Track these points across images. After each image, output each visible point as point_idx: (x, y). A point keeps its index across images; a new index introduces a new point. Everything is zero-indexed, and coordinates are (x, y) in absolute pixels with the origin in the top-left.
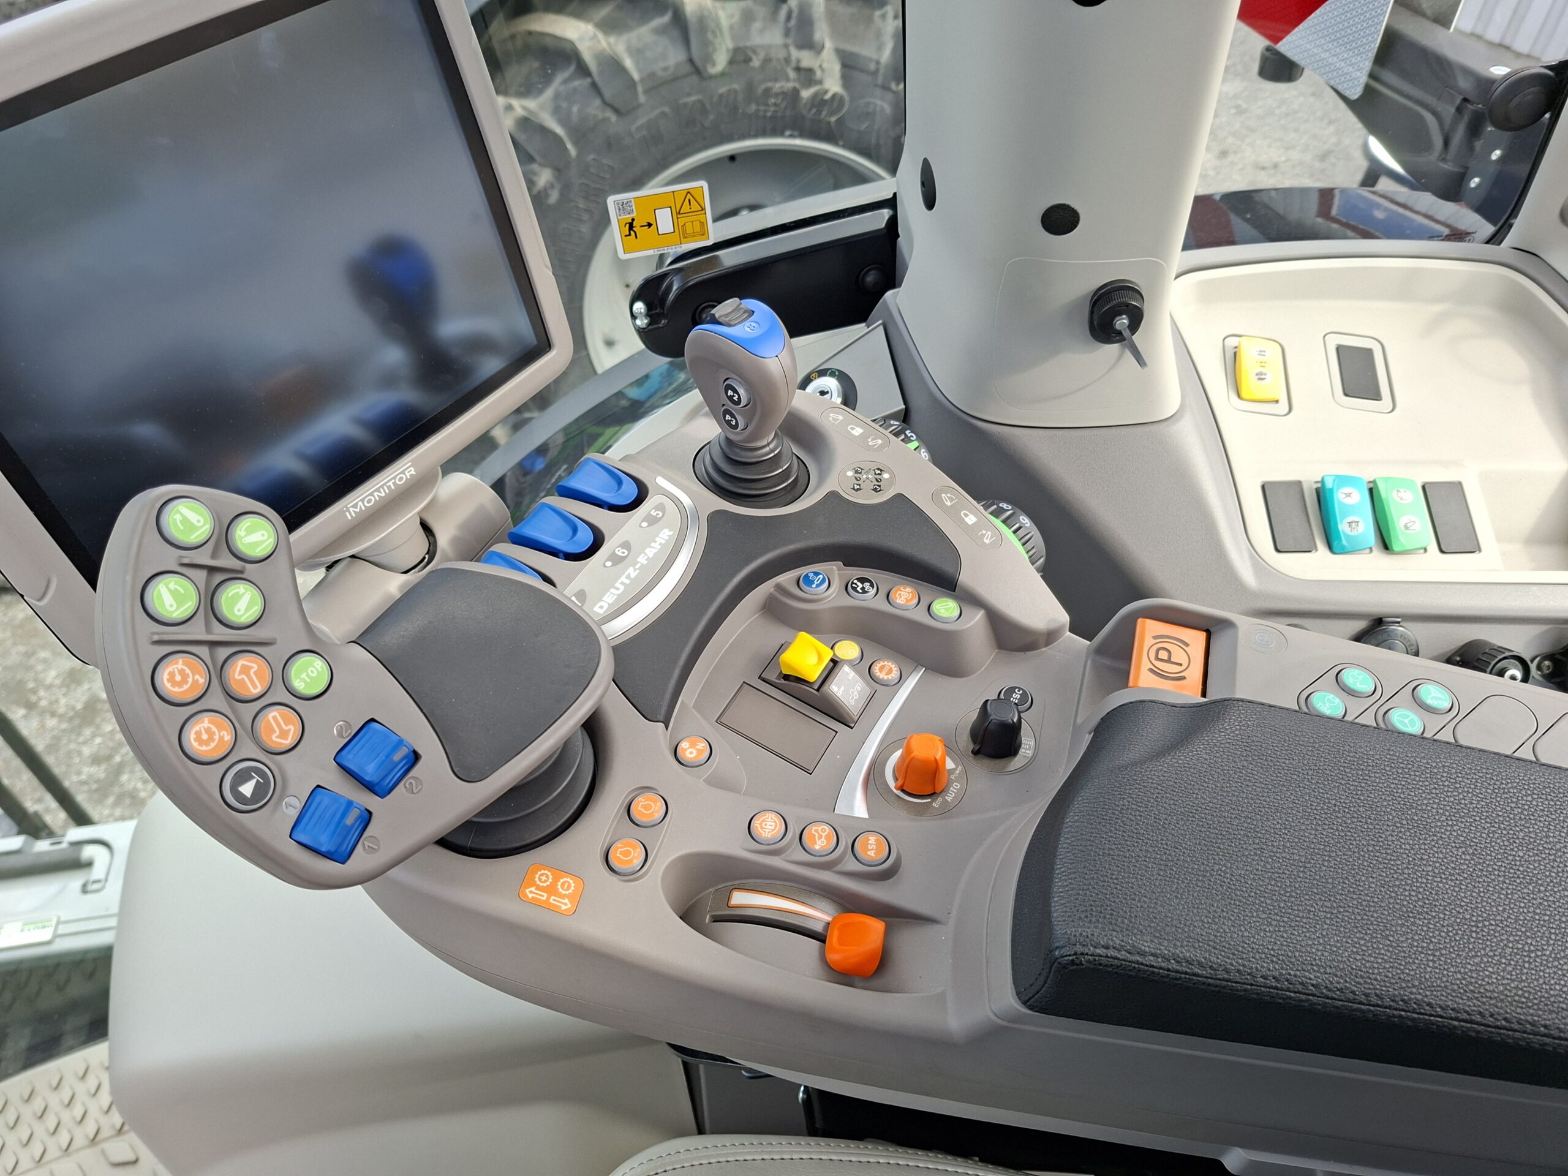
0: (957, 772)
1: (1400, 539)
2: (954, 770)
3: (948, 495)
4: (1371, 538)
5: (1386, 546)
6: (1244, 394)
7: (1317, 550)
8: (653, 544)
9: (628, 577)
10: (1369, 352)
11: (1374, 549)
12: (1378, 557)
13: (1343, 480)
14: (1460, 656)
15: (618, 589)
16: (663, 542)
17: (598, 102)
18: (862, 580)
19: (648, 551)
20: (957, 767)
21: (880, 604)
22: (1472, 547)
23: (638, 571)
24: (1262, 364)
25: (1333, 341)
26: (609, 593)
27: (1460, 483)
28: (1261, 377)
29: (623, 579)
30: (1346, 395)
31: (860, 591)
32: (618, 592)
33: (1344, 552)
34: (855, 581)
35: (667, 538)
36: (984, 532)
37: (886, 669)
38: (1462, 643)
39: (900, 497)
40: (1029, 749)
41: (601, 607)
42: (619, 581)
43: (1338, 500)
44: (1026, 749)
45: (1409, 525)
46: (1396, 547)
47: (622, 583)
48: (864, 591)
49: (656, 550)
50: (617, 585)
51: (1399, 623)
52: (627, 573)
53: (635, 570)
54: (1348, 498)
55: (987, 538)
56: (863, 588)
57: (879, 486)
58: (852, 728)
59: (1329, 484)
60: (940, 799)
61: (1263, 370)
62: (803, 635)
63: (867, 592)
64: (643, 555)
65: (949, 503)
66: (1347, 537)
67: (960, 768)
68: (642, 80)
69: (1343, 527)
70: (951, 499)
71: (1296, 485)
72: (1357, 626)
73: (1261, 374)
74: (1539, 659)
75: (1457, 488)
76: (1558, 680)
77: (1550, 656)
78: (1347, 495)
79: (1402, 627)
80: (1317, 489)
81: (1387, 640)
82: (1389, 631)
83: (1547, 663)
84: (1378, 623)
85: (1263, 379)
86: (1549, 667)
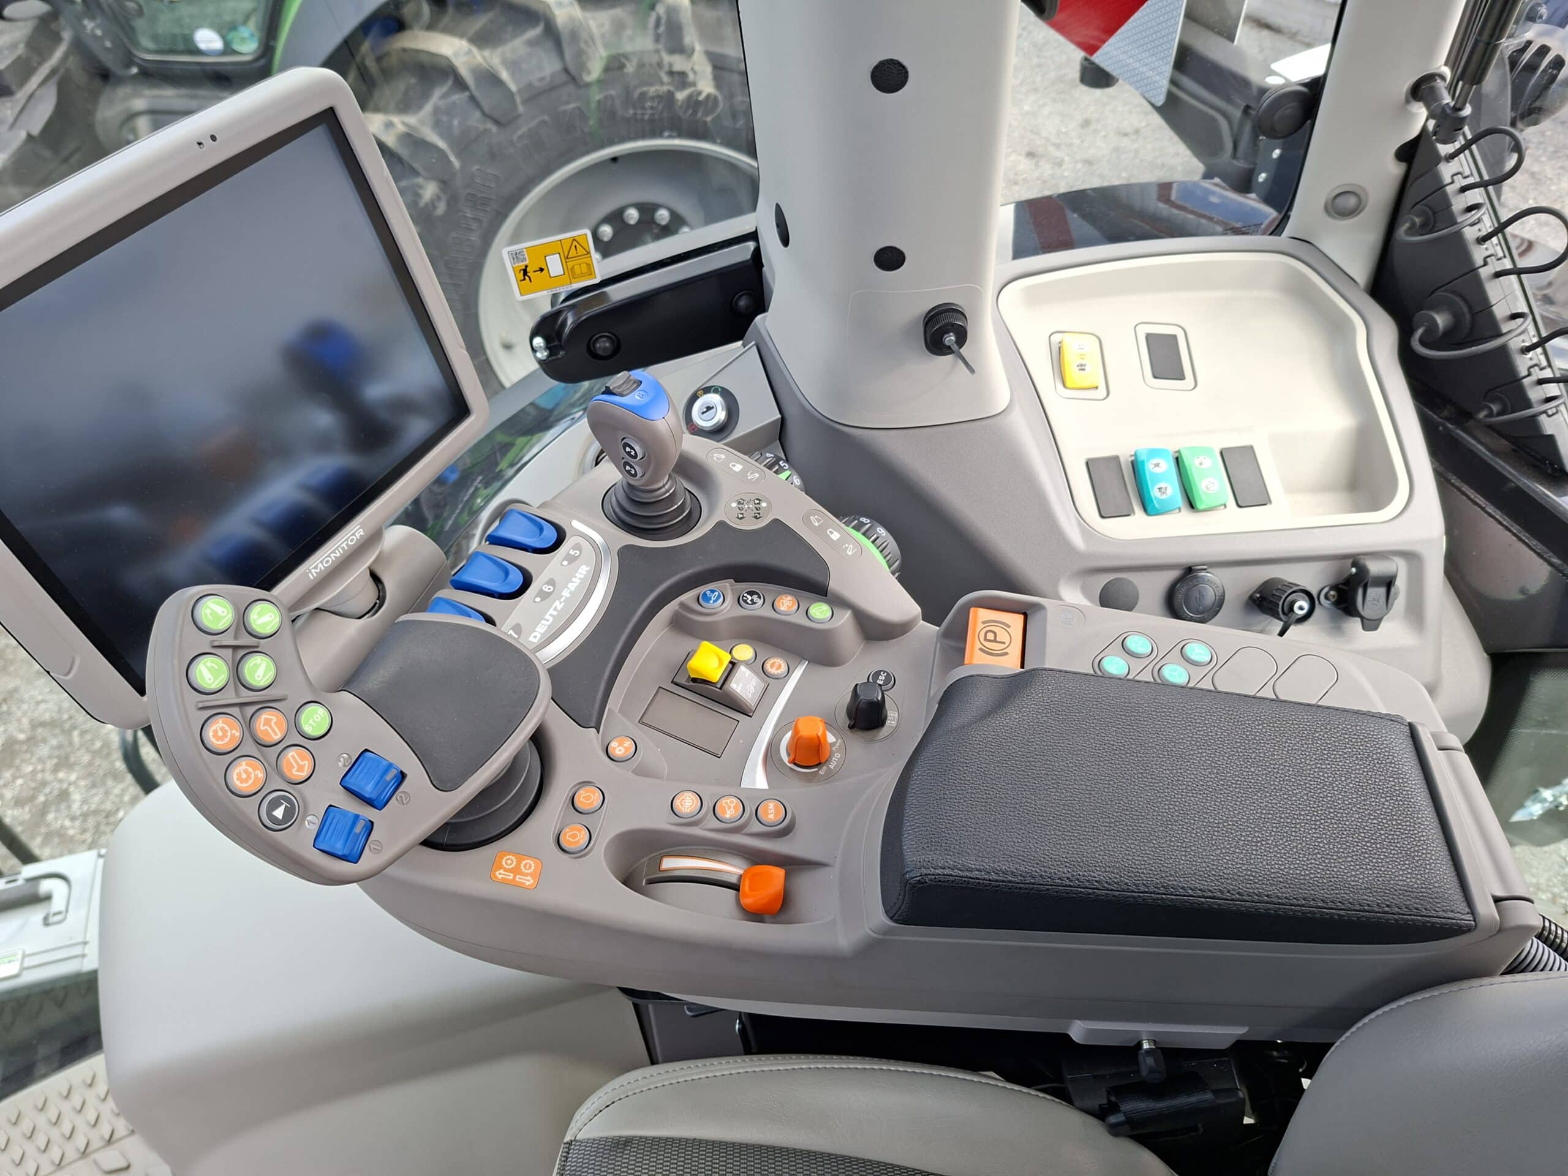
0: (837, 744)
1: (1202, 501)
2: (835, 742)
3: (816, 517)
4: (1179, 500)
5: (1192, 506)
6: (1068, 384)
7: (1134, 514)
8: (574, 580)
9: (555, 609)
10: (1174, 337)
11: (1182, 509)
12: (1186, 515)
13: (1153, 453)
14: (1260, 592)
15: (548, 620)
16: (582, 576)
17: (478, 114)
18: (751, 593)
19: (570, 585)
20: (837, 740)
21: (767, 612)
22: (1264, 500)
23: (563, 604)
24: (1082, 357)
25: (1143, 330)
26: (540, 625)
27: (1252, 447)
28: (1082, 367)
29: (551, 611)
30: (1155, 377)
31: (750, 603)
32: (548, 623)
33: (1159, 513)
34: (745, 595)
35: (585, 573)
36: (847, 546)
37: (776, 665)
38: (1261, 582)
39: (776, 521)
40: (894, 720)
41: (535, 637)
42: (549, 613)
43: (1149, 471)
44: (891, 720)
45: (1209, 487)
46: (1200, 505)
47: (551, 615)
48: (753, 603)
49: (577, 584)
50: (547, 617)
51: (1205, 569)
52: (554, 607)
53: (561, 603)
54: (1157, 468)
55: (850, 551)
56: (752, 600)
57: (759, 514)
58: (751, 717)
59: (1142, 457)
60: (825, 768)
61: (1083, 362)
62: (705, 644)
63: (755, 603)
64: (566, 589)
65: (816, 524)
66: (1159, 501)
67: (840, 741)
68: (519, 91)
69: (1154, 493)
70: (818, 520)
71: (1116, 459)
72: (1173, 575)
73: (1082, 365)
74: (1326, 590)
75: (1250, 450)
76: (1343, 606)
77: (1334, 587)
78: (1157, 465)
79: (1208, 572)
80: (1132, 462)
81: (1197, 585)
82: (1197, 577)
83: (1332, 593)
84: (1189, 572)
85: (1083, 370)
86: (1334, 596)
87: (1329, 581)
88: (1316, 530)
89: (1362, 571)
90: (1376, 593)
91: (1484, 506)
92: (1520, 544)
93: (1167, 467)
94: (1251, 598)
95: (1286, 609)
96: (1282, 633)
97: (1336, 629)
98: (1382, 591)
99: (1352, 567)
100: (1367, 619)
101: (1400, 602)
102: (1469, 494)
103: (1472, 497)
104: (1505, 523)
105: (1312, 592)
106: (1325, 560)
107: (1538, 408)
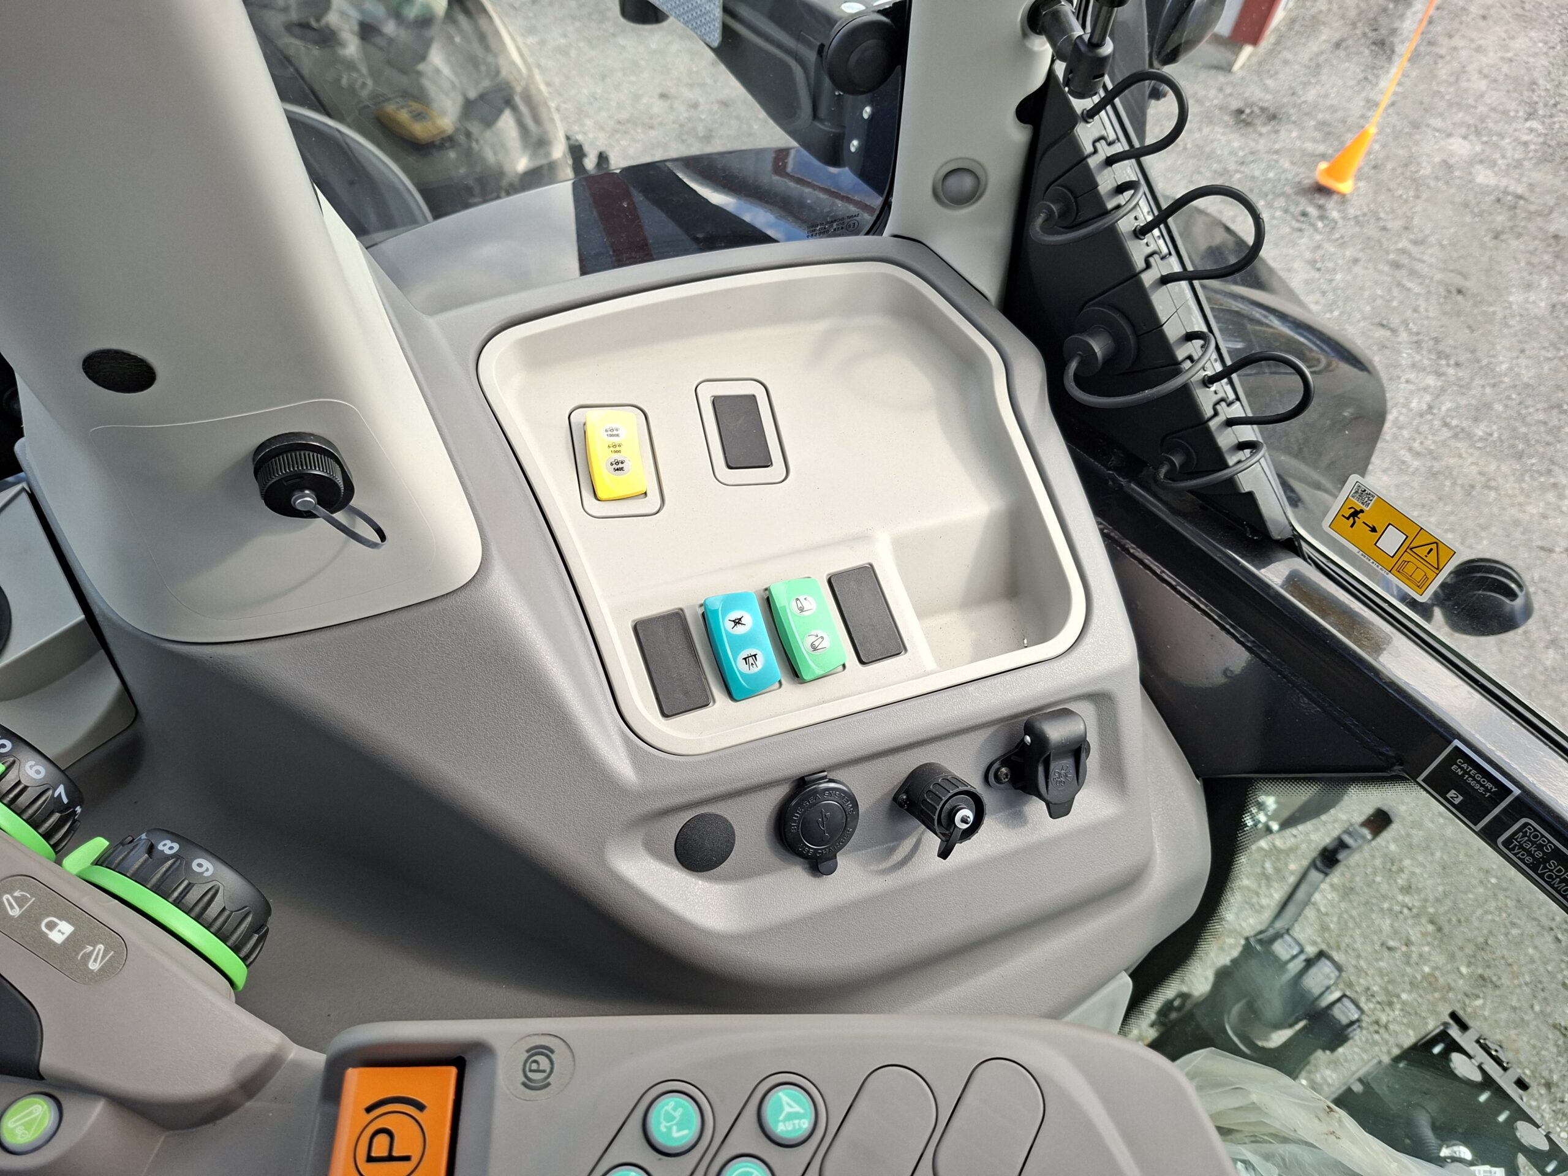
1: (810, 665)
3: (16, 894)
4: (777, 670)
5: (795, 673)
6: (600, 494)
7: (714, 701)
10: (753, 398)
11: (783, 681)
12: (790, 692)
13: (732, 601)
14: (906, 792)
22: (895, 647)
24: (616, 448)
25: (707, 393)
27: (871, 565)
28: (618, 467)
30: (730, 467)
33: (750, 694)
36: (90, 948)
38: (905, 775)
43: (727, 632)
45: (816, 643)
46: (806, 676)
51: (825, 777)
54: (739, 626)
55: (95, 961)
59: (716, 608)
61: (619, 458)
65: (15, 912)
66: (746, 677)
69: (739, 667)
70: (20, 901)
71: (678, 616)
72: (779, 793)
73: (617, 463)
74: (996, 765)
75: (867, 574)
76: (1019, 785)
77: (1006, 760)
78: (737, 622)
79: (831, 781)
80: (703, 614)
81: (815, 804)
82: (815, 792)
83: (1004, 770)
84: (802, 785)
85: (621, 469)
86: (1006, 775)
87: (999, 753)
88: (970, 688)
89: (1040, 740)
90: (1061, 767)
91: (1174, 583)
92: (1223, 633)
93: (753, 620)
94: (895, 799)
95: (944, 822)
96: (944, 854)
97: (1017, 818)
98: (1069, 762)
99: (1025, 734)
100: (1055, 804)
101: (1092, 762)
102: (1155, 568)
103: (1158, 572)
104: (1202, 606)
105: (976, 783)
106: (989, 726)
107: (1231, 460)
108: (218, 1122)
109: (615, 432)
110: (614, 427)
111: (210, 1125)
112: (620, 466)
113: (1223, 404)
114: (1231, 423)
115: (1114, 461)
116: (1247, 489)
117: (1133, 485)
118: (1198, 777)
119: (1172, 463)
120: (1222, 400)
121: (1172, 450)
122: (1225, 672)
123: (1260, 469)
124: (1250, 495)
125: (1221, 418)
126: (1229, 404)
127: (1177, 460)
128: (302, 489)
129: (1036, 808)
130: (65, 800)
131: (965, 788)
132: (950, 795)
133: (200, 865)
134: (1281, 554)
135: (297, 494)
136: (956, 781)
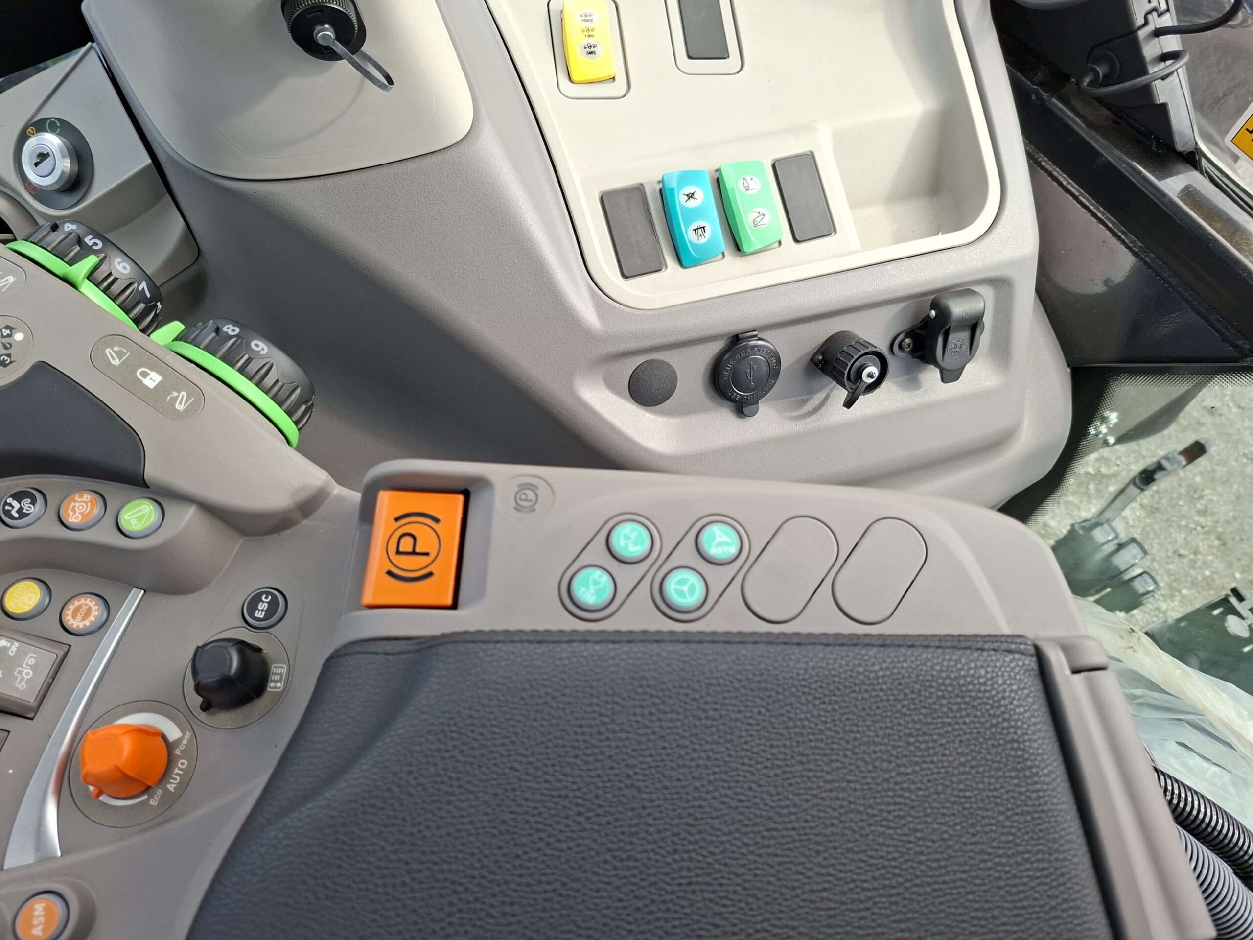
0: (185, 742)
1: (751, 239)
2: (179, 741)
3: (116, 349)
4: (722, 241)
5: (737, 247)
6: (574, 77)
7: (666, 267)
11: (726, 253)
12: (731, 263)
13: (686, 177)
14: (823, 354)
18: (19, 496)
20: (184, 733)
21: (50, 529)
22: (827, 228)
24: (591, 33)
27: (812, 153)
28: (591, 50)
30: (690, 57)
31: (16, 515)
33: (697, 263)
34: (10, 500)
36: (176, 394)
37: (82, 611)
38: (823, 339)
39: (42, 369)
40: (280, 681)
43: (681, 205)
44: (276, 682)
45: (759, 220)
46: (746, 248)
48: (22, 514)
51: (756, 336)
54: (691, 200)
55: (180, 403)
56: (20, 510)
57: (9, 356)
58: (32, 719)
59: (672, 184)
60: (160, 792)
61: (591, 41)
63: (28, 514)
65: (116, 362)
66: (695, 246)
67: (188, 735)
69: (689, 236)
70: (120, 355)
71: (638, 190)
72: (717, 347)
73: (590, 47)
74: (901, 337)
75: (808, 160)
76: (919, 354)
77: (910, 333)
78: (690, 196)
79: (760, 339)
80: (661, 191)
81: (745, 358)
82: (745, 348)
83: (908, 341)
84: (736, 340)
85: (593, 53)
86: (909, 345)
87: (906, 325)
88: (889, 266)
89: (944, 314)
90: (959, 338)
91: (1077, 194)
92: (1114, 240)
93: (704, 196)
94: (812, 360)
95: (852, 377)
96: (849, 404)
97: (912, 382)
98: (965, 335)
99: (931, 309)
100: (948, 370)
101: (984, 338)
102: (1061, 179)
103: (1065, 183)
104: (1099, 215)
105: (883, 348)
106: (900, 302)
107: (1153, 70)
108: (282, 533)
109: (589, 18)
110: (588, 12)
111: (276, 535)
112: (593, 50)
113: (1155, 14)
114: (1158, 33)
115: (1039, 77)
116: (1162, 101)
117: (1054, 100)
118: (1069, 365)
119: (1096, 73)
120: (1155, 9)
121: (1098, 61)
122: (1106, 282)
123: (1177, 81)
124: (1163, 108)
125: (1150, 28)
126: (1160, 15)
127: (1101, 71)
128: (322, 23)
129: (931, 375)
130: (148, 295)
131: (874, 349)
132: (860, 354)
133: (257, 345)
134: (1181, 167)
135: (318, 28)
136: (865, 344)
